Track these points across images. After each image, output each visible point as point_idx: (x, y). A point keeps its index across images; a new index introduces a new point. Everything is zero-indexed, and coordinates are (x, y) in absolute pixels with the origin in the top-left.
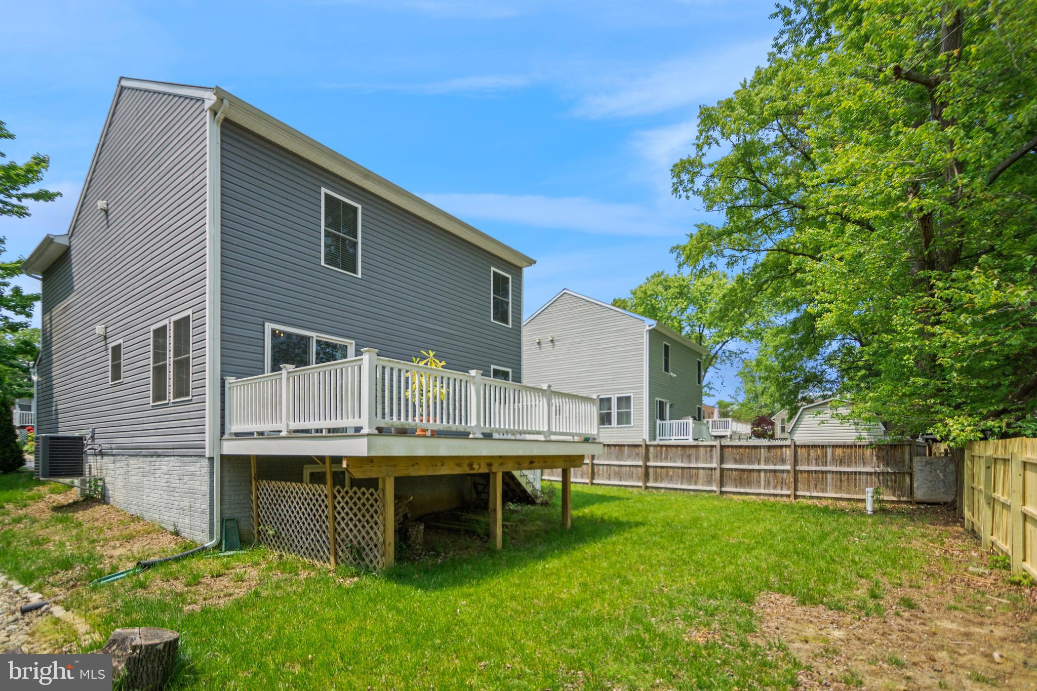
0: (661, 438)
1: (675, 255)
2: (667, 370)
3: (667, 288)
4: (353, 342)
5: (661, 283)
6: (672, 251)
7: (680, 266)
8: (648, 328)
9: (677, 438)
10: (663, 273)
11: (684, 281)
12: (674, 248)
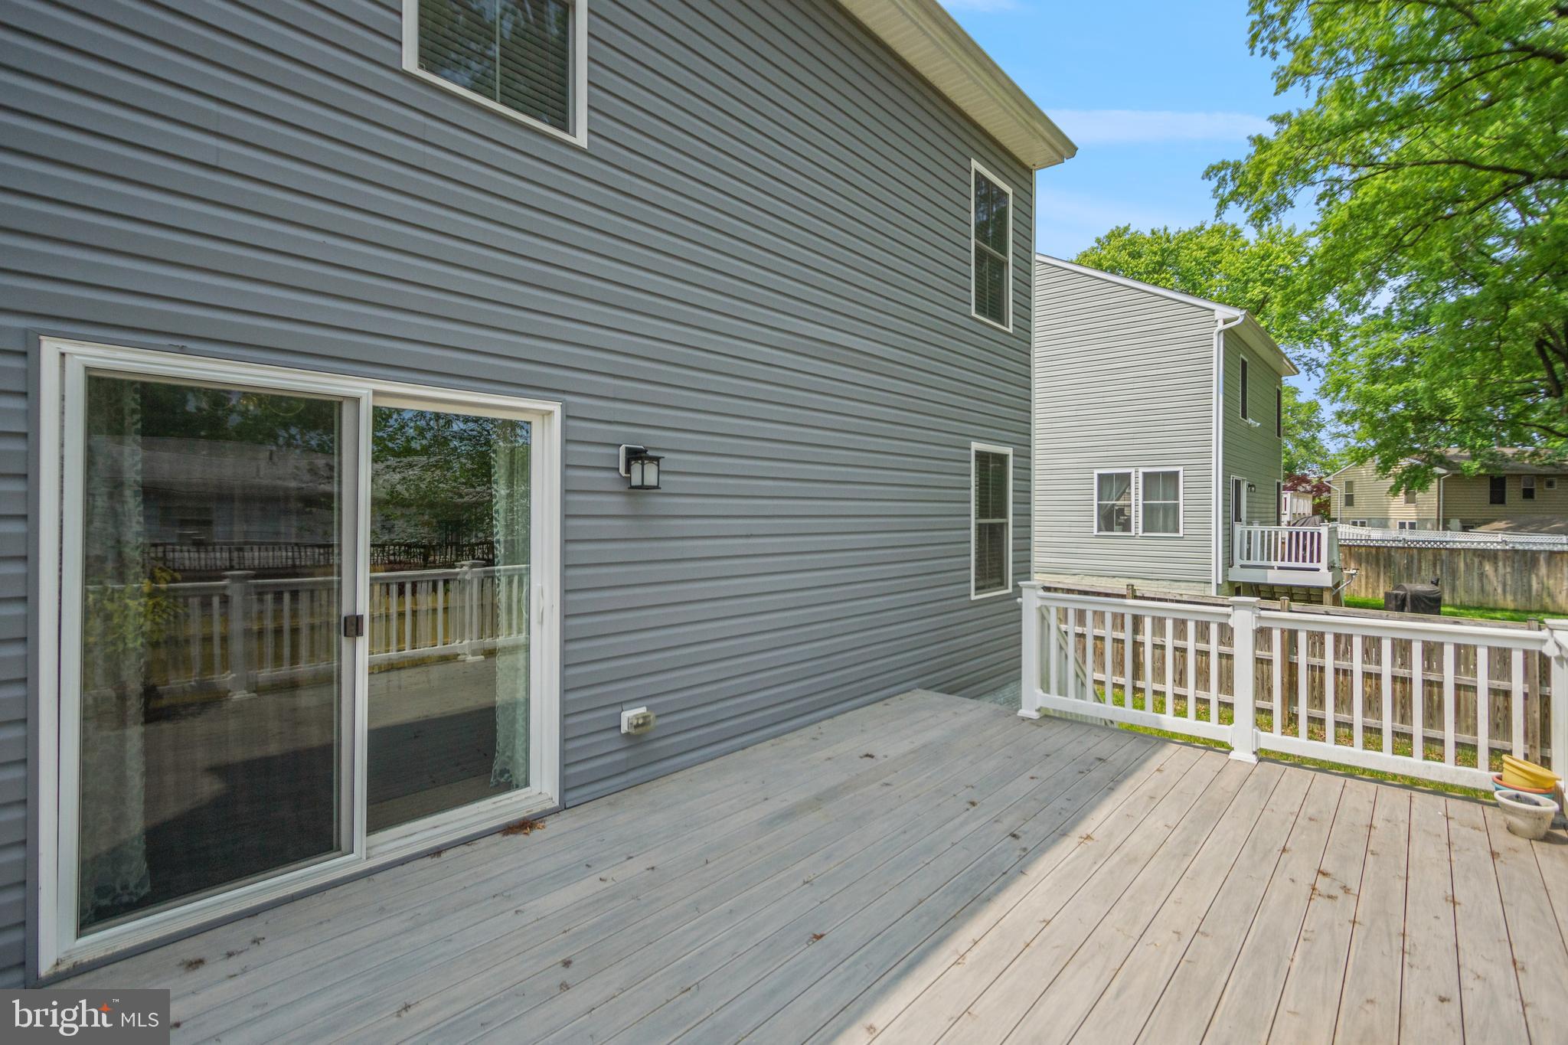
0: (1246, 562)
1: (1214, 183)
2: (1244, 416)
3: (1136, 255)
4: (556, 408)
5: (1124, 247)
6: (1207, 175)
7: (1223, 205)
8: (1221, 326)
9: (1286, 564)
10: (1126, 229)
11: (1168, 240)
12: (1213, 168)
